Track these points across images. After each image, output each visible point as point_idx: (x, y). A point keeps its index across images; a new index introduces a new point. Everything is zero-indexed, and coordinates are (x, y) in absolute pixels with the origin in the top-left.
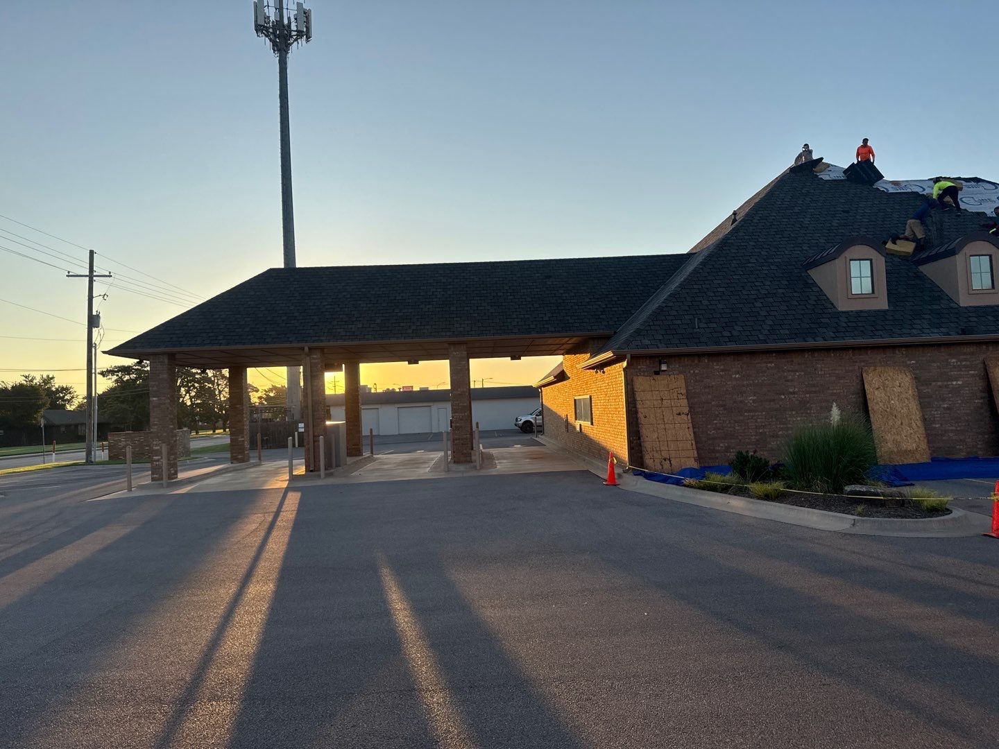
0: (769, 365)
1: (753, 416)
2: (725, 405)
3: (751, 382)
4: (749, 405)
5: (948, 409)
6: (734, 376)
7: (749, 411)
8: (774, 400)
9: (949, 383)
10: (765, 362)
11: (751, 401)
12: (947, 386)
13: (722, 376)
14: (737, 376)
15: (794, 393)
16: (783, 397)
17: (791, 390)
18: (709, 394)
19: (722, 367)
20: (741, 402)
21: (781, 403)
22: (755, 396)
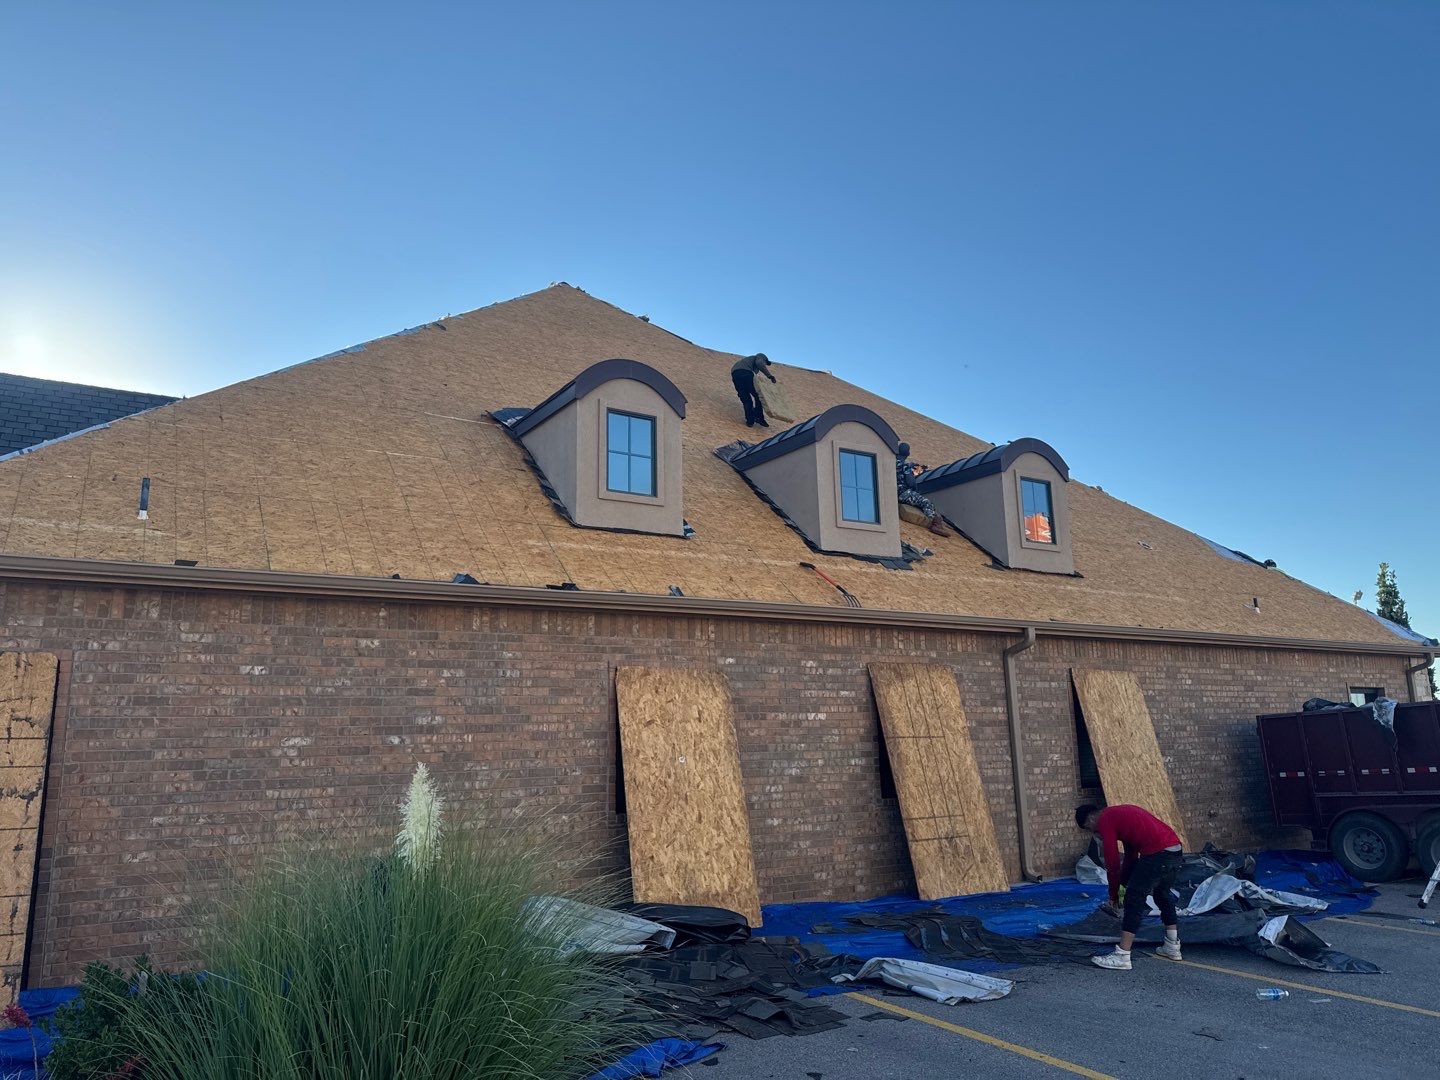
0: (364, 642)
1: (290, 801)
2: (201, 763)
3: (302, 692)
4: (285, 763)
5: (799, 779)
6: (245, 669)
7: (283, 784)
8: (367, 750)
9: (802, 716)
10: (350, 634)
11: (293, 753)
12: (798, 723)
13: (205, 668)
14: (257, 670)
15: (431, 729)
16: (396, 740)
17: (423, 721)
18: (148, 722)
19: (208, 639)
20: (259, 753)
21: (387, 759)
22: (307, 735)
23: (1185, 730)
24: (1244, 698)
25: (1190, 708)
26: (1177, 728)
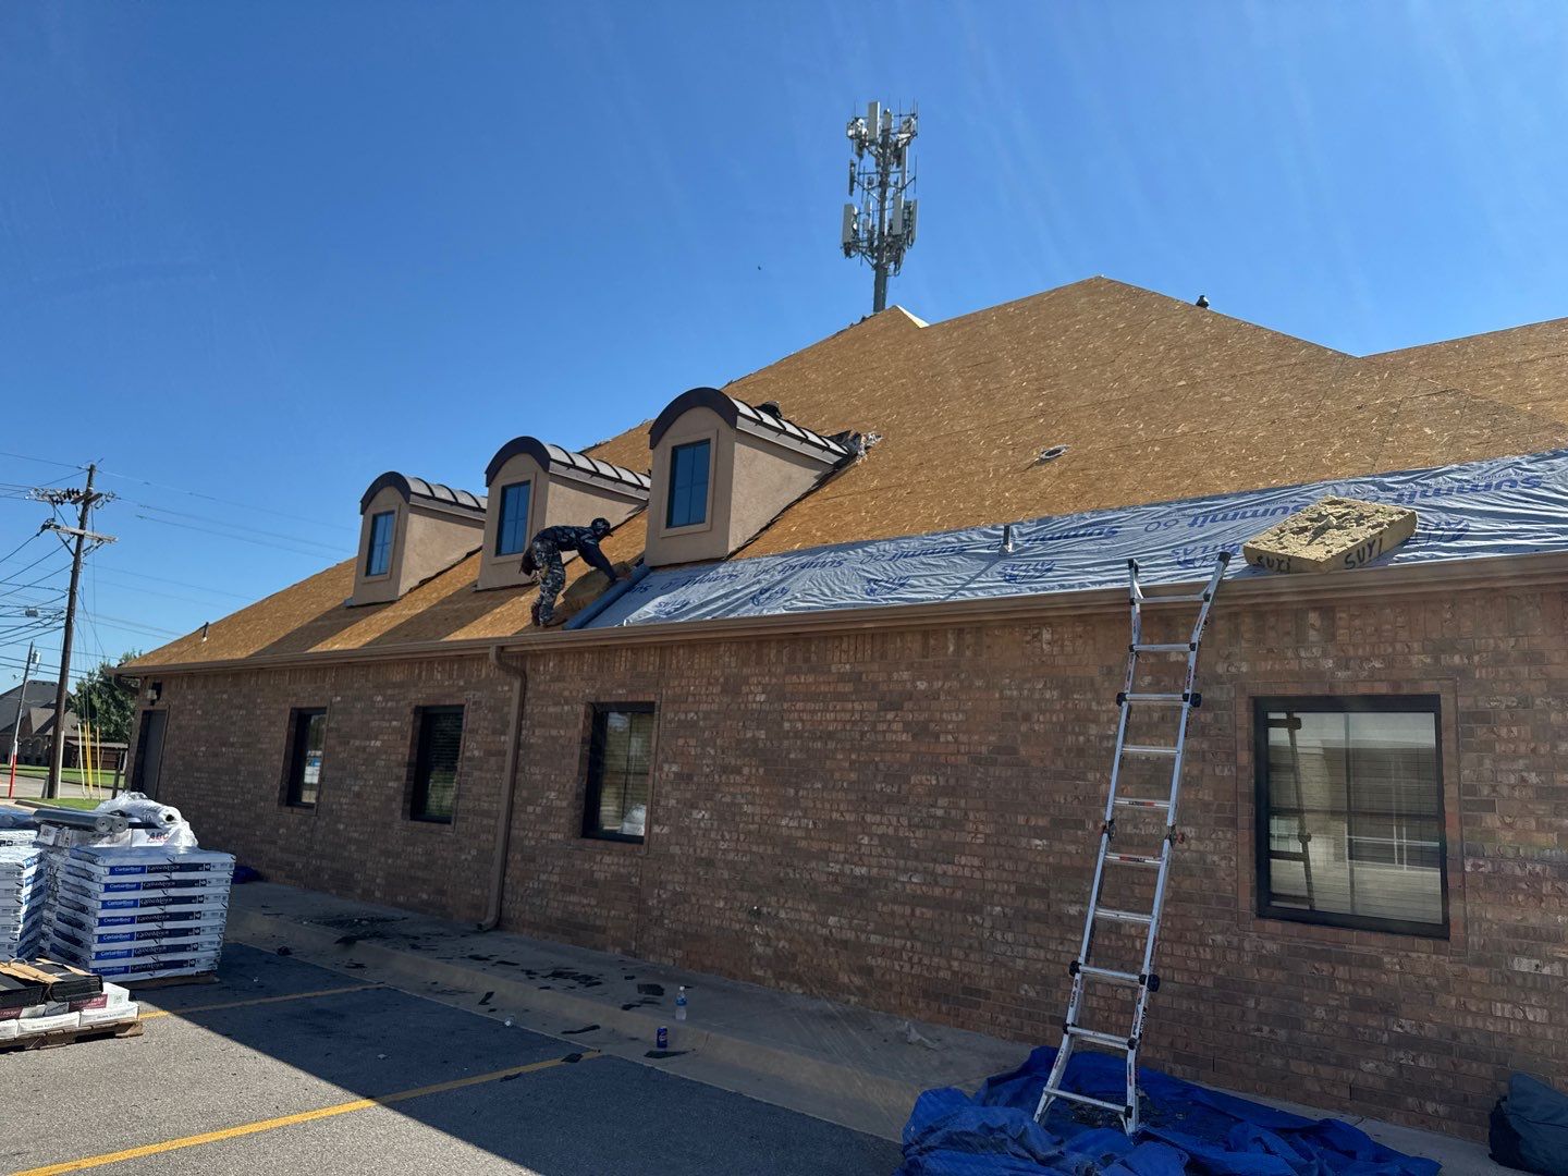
5: (358, 795)
9: (367, 743)
12: (364, 749)
23: (738, 771)
24: (874, 724)
25: (755, 740)
26: (725, 770)
